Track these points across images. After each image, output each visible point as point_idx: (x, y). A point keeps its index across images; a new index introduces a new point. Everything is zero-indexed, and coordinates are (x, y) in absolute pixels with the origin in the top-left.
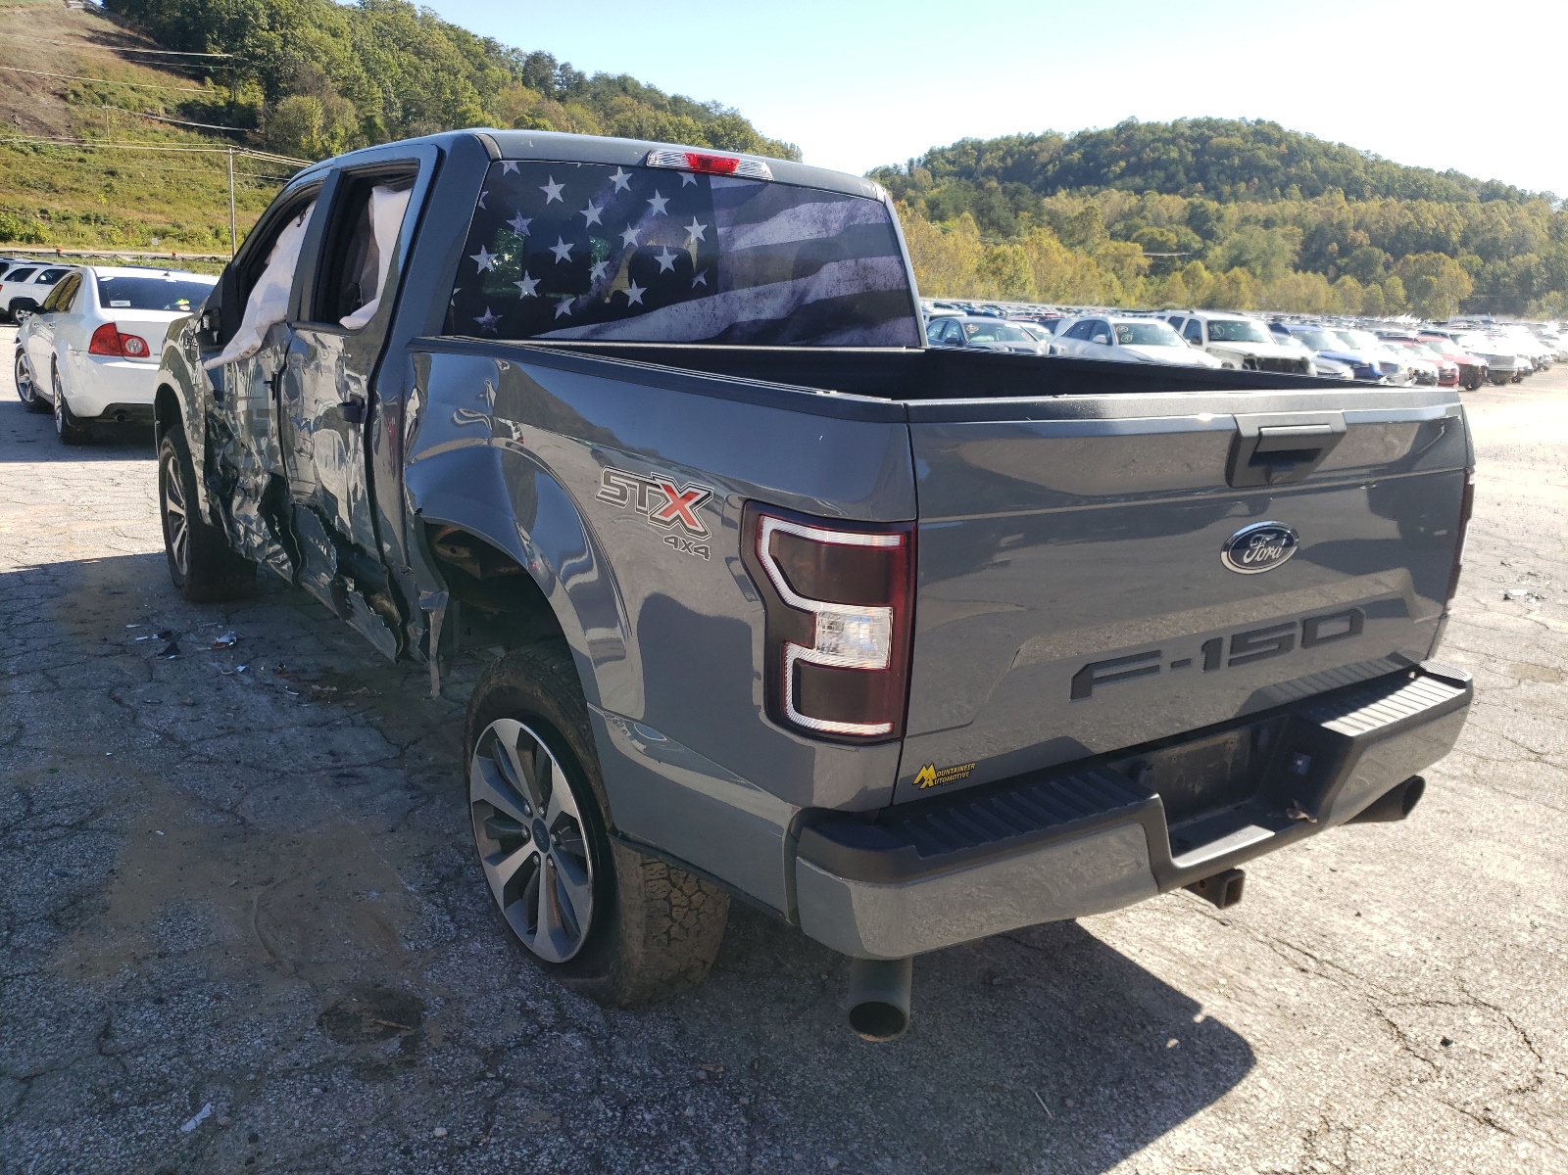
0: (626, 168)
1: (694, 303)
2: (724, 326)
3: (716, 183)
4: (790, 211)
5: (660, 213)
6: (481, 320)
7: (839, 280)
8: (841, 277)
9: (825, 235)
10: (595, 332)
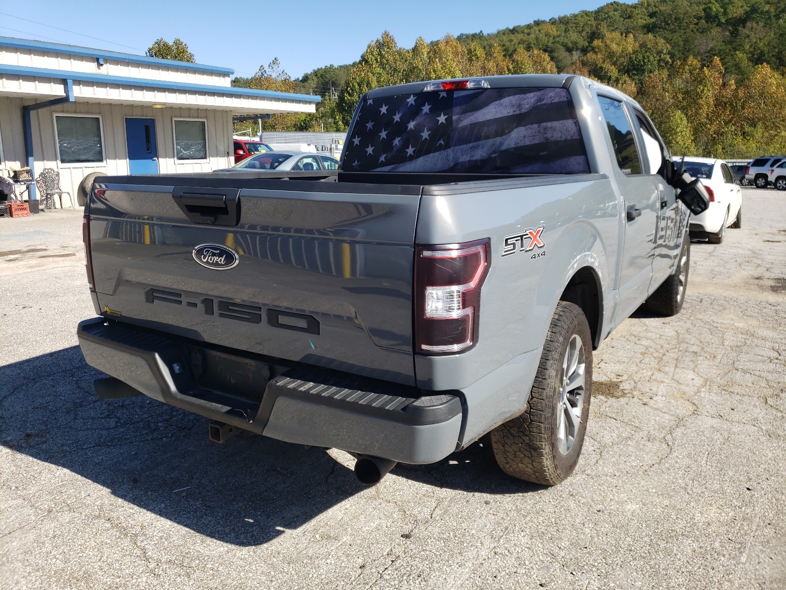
0: (415, 95)
1: (437, 154)
2: (452, 165)
3: (456, 94)
4: (498, 102)
5: (426, 113)
6: (354, 164)
7: (525, 137)
8: (526, 134)
9: (518, 112)
10: (394, 168)
